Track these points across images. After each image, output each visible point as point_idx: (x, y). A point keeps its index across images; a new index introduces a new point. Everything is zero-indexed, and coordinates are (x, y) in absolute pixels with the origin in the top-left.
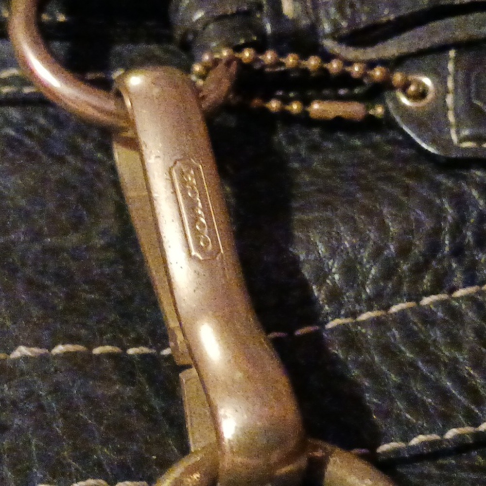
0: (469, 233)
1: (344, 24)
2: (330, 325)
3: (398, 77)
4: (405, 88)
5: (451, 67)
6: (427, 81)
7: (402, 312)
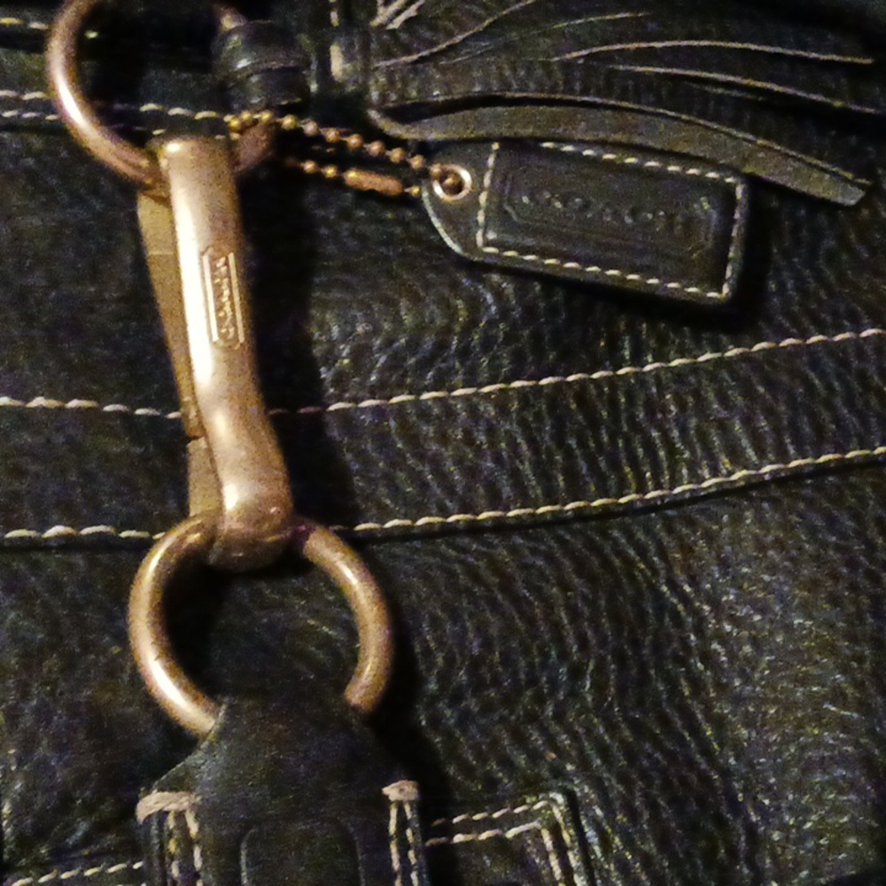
0: (476, 337)
1: (394, 97)
2: (332, 408)
3: (435, 169)
4: (442, 178)
5: (491, 161)
6: (466, 176)
7: (401, 404)
